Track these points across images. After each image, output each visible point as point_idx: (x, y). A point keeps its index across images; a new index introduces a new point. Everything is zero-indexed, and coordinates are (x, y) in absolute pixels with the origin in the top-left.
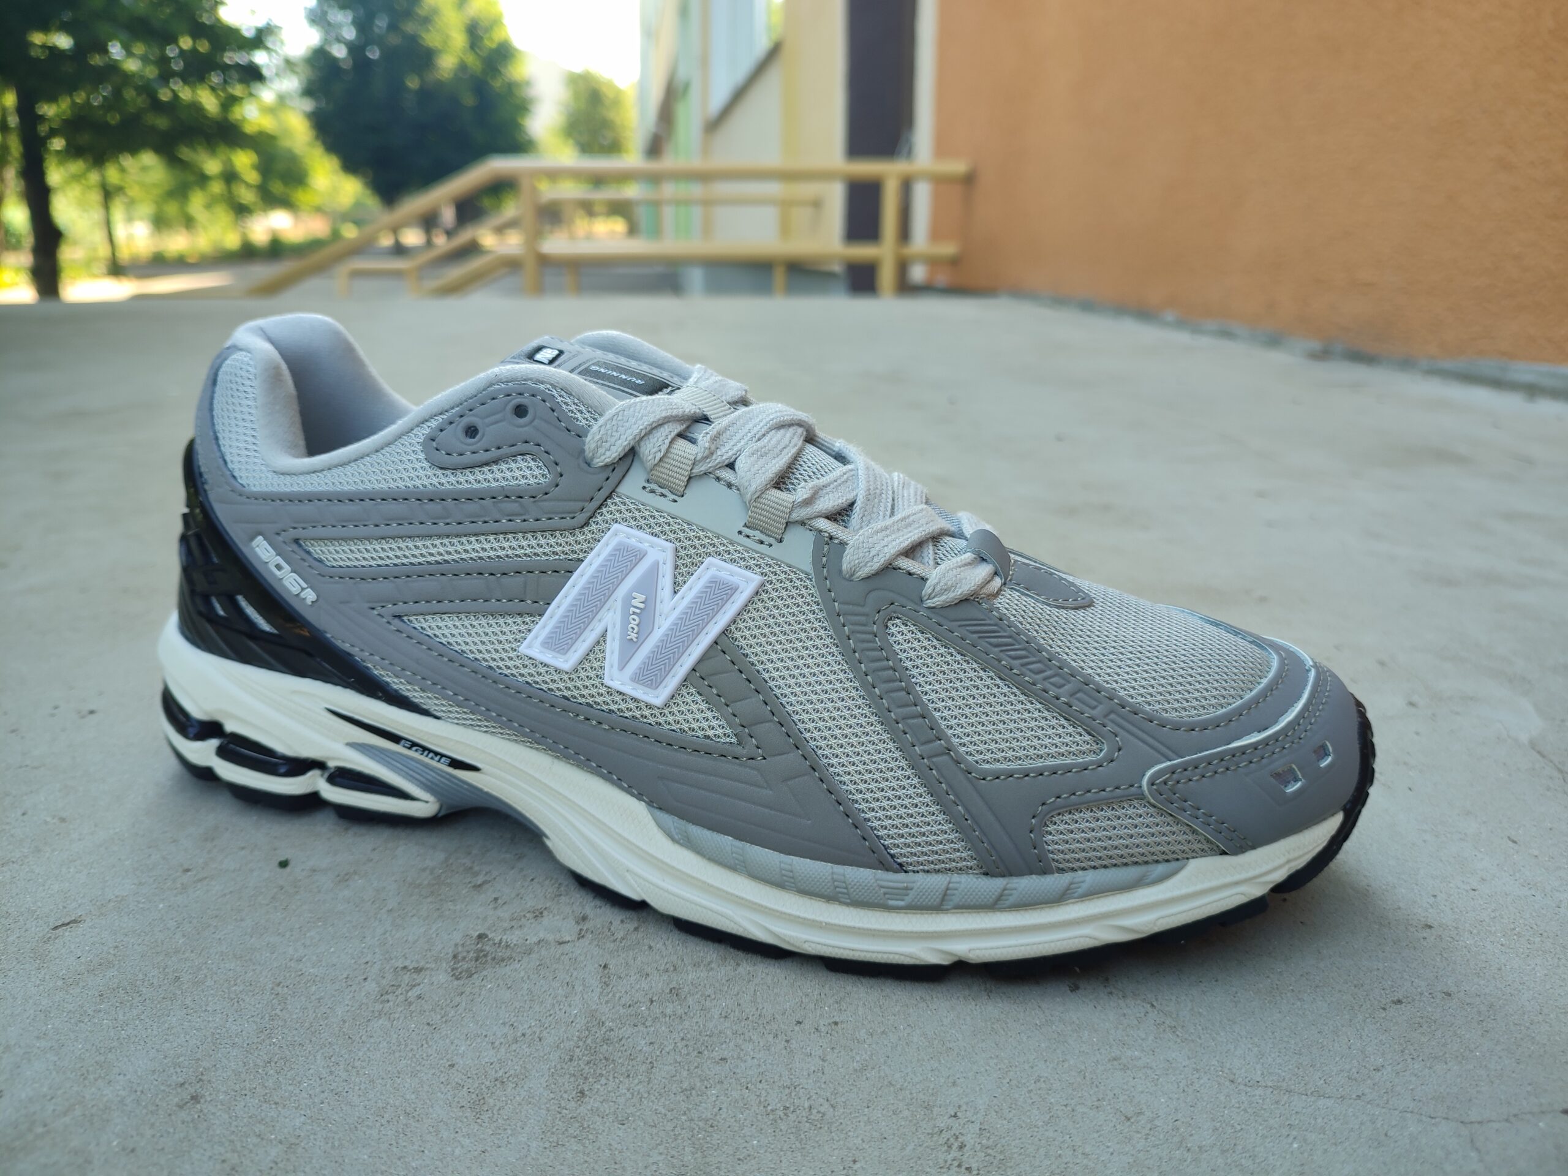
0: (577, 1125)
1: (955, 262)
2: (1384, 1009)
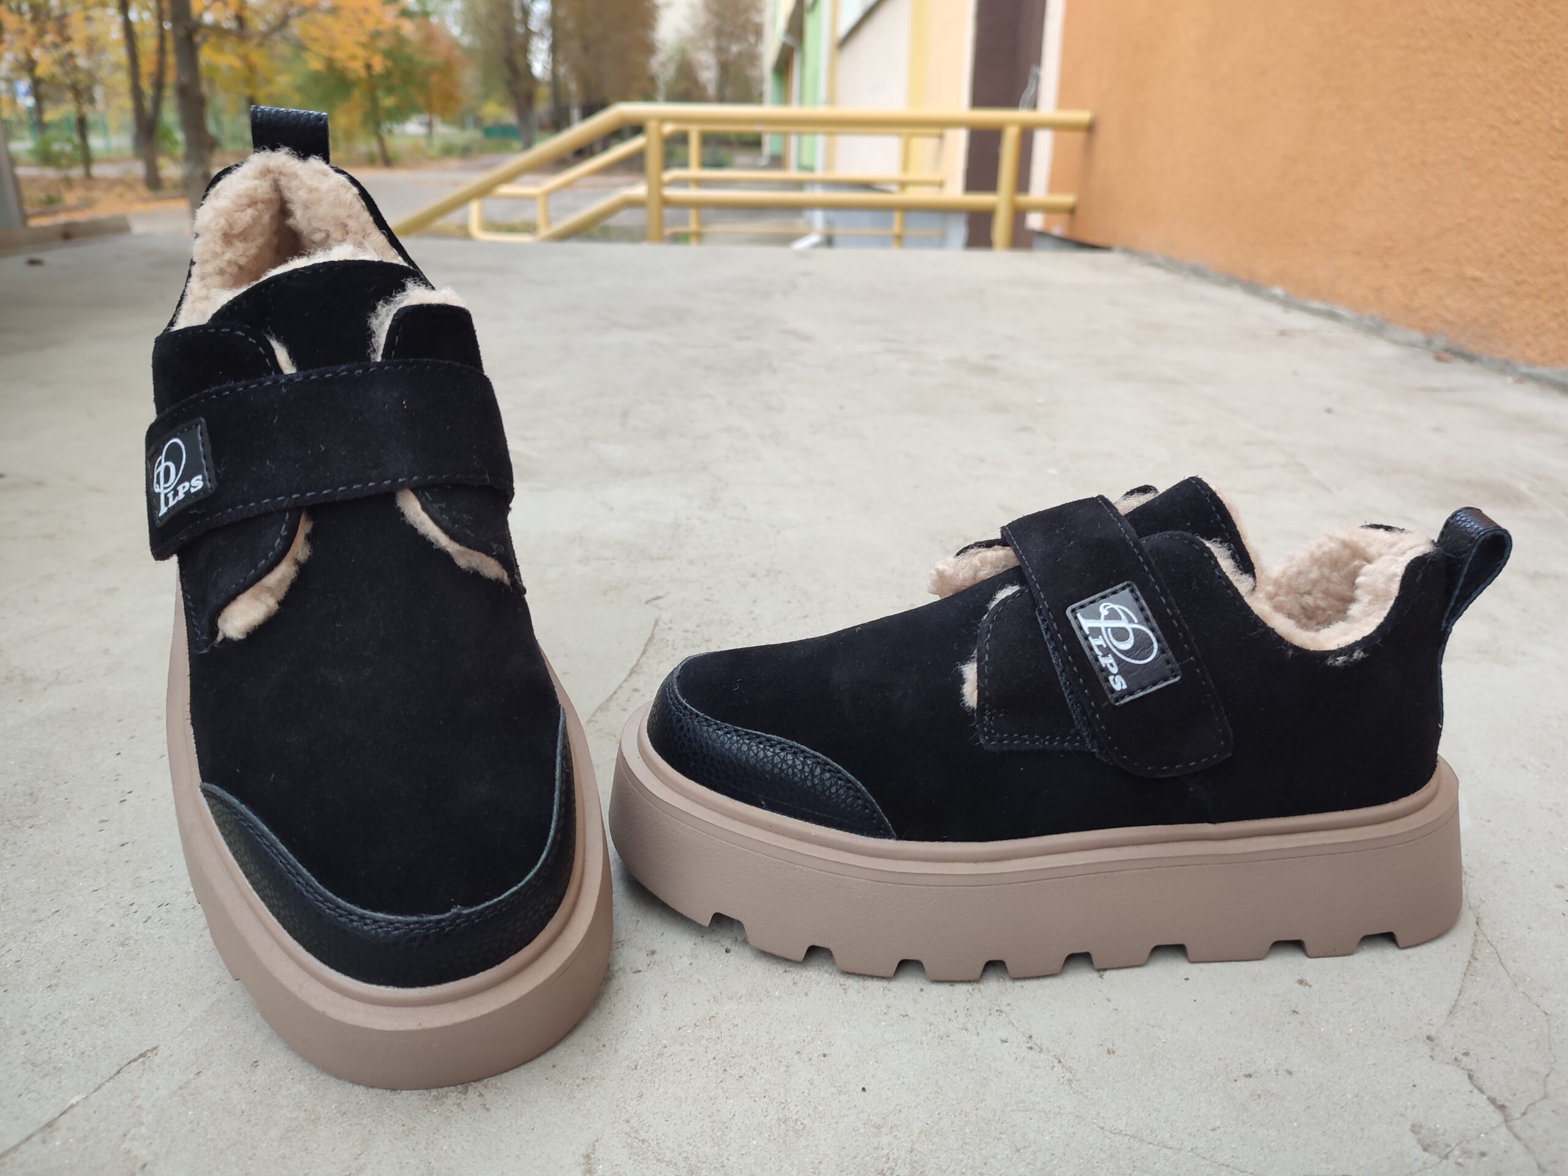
1: (1072, 211)
2: (1235, 1080)
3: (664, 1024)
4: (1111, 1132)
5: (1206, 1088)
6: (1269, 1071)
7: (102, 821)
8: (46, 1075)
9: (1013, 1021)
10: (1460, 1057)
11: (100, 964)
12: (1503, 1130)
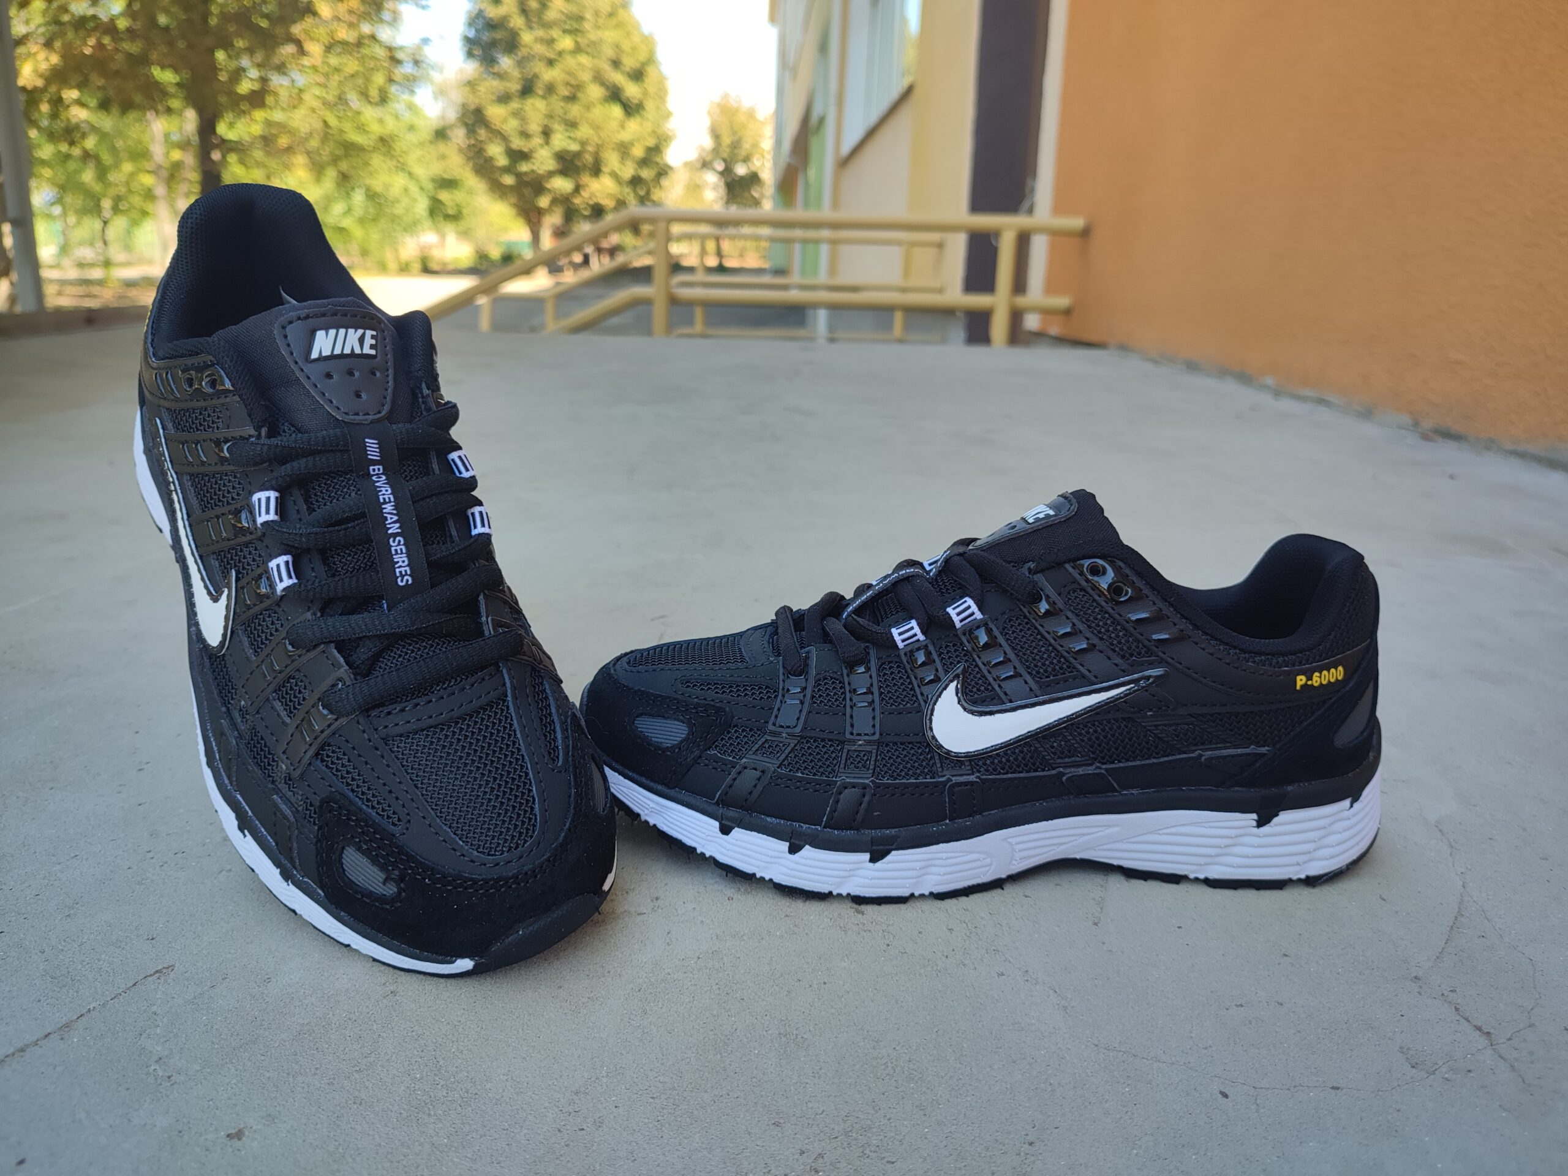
0: (639, 1030)
1: (1067, 312)
2: (1227, 1009)
3: (668, 956)
4: (1106, 1049)
5: (1198, 1015)
6: (1260, 1001)
7: (120, 785)
8: (65, 986)
9: (1010, 958)
10: (1446, 993)
11: (118, 898)
12: (1490, 1052)
